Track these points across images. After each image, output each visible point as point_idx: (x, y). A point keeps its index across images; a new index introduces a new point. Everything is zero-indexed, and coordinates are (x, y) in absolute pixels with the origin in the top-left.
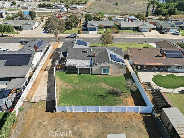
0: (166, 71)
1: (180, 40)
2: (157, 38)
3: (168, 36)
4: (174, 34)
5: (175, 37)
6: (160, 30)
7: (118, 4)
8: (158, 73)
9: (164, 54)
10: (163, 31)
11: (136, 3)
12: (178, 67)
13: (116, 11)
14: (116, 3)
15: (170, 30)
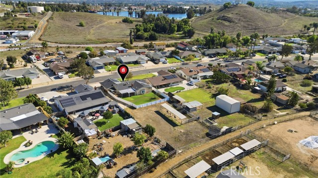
0: (169, 86)
1: (169, 67)
2: (154, 68)
3: (160, 66)
4: (164, 63)
5: (165, 66)
6: (154, 60)
7: (84, 25)
8: (166, 88)
9: (165, 78)
10: (156, 62)
11: (106, 23)
12: (173, 83)
13: (89, 37)
14: (80, 24)
15: (161, 60)
